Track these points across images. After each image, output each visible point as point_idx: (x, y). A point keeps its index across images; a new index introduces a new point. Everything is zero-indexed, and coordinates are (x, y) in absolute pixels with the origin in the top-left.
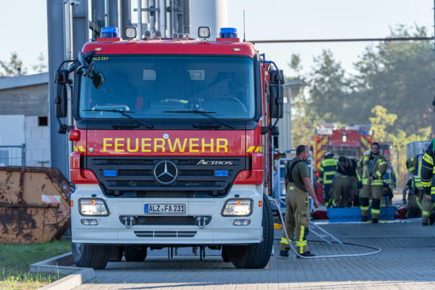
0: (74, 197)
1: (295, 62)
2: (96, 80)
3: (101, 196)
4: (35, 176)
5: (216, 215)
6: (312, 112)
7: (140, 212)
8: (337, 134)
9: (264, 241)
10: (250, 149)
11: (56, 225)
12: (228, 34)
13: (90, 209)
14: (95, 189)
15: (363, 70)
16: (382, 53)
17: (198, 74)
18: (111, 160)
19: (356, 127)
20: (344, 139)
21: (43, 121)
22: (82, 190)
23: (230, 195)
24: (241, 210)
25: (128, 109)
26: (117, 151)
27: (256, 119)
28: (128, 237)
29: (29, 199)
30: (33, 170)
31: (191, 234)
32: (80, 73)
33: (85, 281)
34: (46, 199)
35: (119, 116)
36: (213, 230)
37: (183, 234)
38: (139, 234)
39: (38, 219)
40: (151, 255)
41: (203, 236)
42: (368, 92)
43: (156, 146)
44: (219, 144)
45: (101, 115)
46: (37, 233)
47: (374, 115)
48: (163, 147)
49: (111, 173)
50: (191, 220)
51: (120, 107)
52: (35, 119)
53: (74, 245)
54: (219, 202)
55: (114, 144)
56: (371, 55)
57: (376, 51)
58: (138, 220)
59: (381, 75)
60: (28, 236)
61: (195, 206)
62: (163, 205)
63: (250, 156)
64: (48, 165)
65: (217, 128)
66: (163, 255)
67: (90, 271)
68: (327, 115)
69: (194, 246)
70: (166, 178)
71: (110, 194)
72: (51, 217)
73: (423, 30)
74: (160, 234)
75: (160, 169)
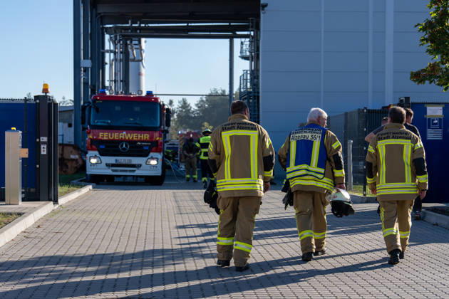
0: (88, 155)
1: (171, 103)
2: (97, 110)
3: (98, 155)
4: (68, 148)
5: (144, 165)
6: (178, 124)
7: (114, 162)
8: (189, 134)
9: (162, 175)
10: (158, 139)
11: (76, 167)
12: (149, 94)
13: (94, 161)
14: (96, 153)
15: (199, 107)
16: (207, 100)
17: (137, 109)
18: (102, 142)
19: (196, 131)
20: (191, 136)
21: (70, 125)
22: (91, 153)
23: (149, 157)
24: (154, 162)
25: (109, 121)
26: (105, 138)
27: (160, 127)
28: (109, 172)
29: (66, 156)
30: (66, 145)
31: (134, 171)
32: (91, 107)
33: (93, 188)
34: (72, 157)
35: (105, 124)
36: (142, 170)
37: (130, 171)
38: (113, 171)
39: (69, 165)
40: (116, 180)
41: (138, 172)
42: (201, 117)
43: (120, 137)
44: (146, 136)
45: (99, 124)
46: (69, 171)
47: (204, 126)
48: (123, 137)
49: (102, 147)
50: (134, 166)
51: (106, 121)
52: (66, 125)
53: (87, 175)
54: (145, 159)
55: (104, 135)
56: (202, 101)
57: (204, 99)
58: (113, 165)
59: (206, 109)
60: (65, 172)
61: (135, 160)
62: (122, 160)
63: (157, 141)
64: (73, 143)
65: (144, 130)
66: (121, 180)
67: (94, 184)
68: (184, 126)
69: (133, 176)
70: (124, 149)
71: (101, 154)
72: (74, 164)
73: (224, 91)
74: (121, 171)
75: (122, 146)
